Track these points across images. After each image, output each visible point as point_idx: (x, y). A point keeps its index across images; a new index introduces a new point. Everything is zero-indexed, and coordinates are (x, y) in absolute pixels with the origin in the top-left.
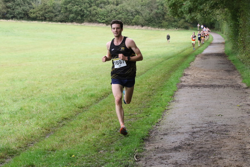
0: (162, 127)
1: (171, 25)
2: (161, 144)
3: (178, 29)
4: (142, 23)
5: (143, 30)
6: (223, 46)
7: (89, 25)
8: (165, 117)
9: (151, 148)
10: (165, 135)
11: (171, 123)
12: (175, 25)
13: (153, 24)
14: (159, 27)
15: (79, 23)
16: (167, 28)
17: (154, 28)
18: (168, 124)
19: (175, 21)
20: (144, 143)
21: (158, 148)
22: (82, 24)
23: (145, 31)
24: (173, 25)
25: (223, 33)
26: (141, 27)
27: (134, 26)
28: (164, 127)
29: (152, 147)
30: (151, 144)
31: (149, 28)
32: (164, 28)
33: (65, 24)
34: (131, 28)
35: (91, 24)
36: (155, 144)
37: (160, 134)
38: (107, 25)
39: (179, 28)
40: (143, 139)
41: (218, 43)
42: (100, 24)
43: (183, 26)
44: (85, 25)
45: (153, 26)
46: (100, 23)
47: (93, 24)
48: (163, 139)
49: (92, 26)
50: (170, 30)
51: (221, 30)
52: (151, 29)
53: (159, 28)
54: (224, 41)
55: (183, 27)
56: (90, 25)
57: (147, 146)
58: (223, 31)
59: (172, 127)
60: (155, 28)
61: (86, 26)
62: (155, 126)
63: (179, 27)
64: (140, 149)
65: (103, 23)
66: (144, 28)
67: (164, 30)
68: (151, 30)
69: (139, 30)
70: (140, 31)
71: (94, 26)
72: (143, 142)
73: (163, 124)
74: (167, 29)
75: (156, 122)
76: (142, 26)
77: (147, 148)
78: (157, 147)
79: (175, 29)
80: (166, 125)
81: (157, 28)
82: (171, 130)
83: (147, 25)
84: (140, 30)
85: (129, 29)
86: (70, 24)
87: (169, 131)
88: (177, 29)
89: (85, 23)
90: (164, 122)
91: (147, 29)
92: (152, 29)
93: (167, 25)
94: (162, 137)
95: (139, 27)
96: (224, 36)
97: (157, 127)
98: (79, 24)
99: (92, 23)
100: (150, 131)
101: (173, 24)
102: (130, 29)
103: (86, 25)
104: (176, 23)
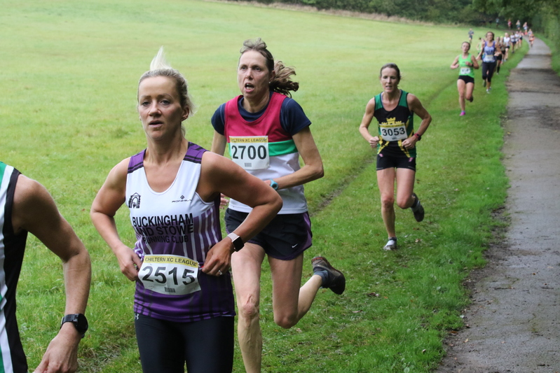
3: (458, 25)
4: (389, 9)
5: (390, 22)
6: (549, 59)
7: (283, 8)
12: (454, 17)
14: (422, 18)
15: (264, 3)
16: (437, 22)
19: (454, 9)
22: (270, 5)
23: (395, 25)
25: (547, 37)
26: (386, 17)
27: (373, 15)
31: (403, 19)
32: (431, 21)
34: (367, 18)
35: (288, 6)
38: (319, 9)
39: (460, 22)
41: (540, 56)
42: (306, 8)
44: (275, 6)
46: (305, 4)
47: (292, 6)
49: (291, 9)
50: (442, 25)
51: (545, 31)
53: (421, 21)
54: (549, 52)
55: (470, 22)
56: (286, 8)
58: (548, 33)
60: (414, 20)
61: (279, 9)
65: (312, 5)
66: (391, 19)
67: (431, 24)
68: (407, 23)
71: (294, 10)
74: (436, 24)
76: (389, 15)
79: (453, 24)
81: (418, 21)
83: (398, 13)
84: (384, 22)
85: (362, 19)
86: (246, 3)
88: (456, 24)
91: (399, 21)
92: (408, 21)
93: (438, 15)
95: (383, 16)
96: (550, 42)
98: (263, 6)
101: (450, 13)
102: (365, 19)
103: (277, 7)
104: (456, 12)
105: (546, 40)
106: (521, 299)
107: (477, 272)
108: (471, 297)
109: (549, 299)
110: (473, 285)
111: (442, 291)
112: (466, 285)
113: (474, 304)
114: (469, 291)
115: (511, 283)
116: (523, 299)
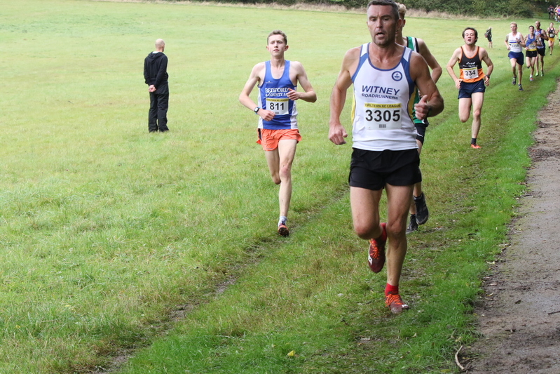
0: (514, 265)
1: (493, 7)
2: (520, 319)
3: (508, 17)
4: (427, 4)
5: (429, 19)
7: (307, 9)
8: (515, 239)
9: (495, 331)
10: (524, 292)
11: (533, 256)
12: (502, 8)
13: (452, 5)
14: (466, 11)
15: (285, 4)
16: (483, 16)
17: (454, 16)
18: (526, 259)
20: (475, 314)
21: (514, 331)
22: (292, 7)
23: (435, 22)
24: (497, 9)
26: (425, 13)
28: (516, 266)
29: (498, 326)
30: (494, 319)
31: (443, 14)
32: (476, 15)
33: (253, 6)
35: (313, 6)
36: (504, 319)
37: (512, 289)
38: (348, 8)
39: (509, 14)
40: (471, 304)
42: (333, 7)
43: (521, 11)
44: (298, 8)
45: (453, 10)
46: (333, 3)
47: (316, 7)
48: (521, 304)
49: (315, 10)
50: (490, 18)
52: (448, 17)
53: (464, 15)
55: (520, 13)
56: (310, 9)
57: (483, 323)
59: (538, 267)
60: (456, 14)
61: (301, 11)
62: (494, 263)
63: (511, 13)
64: (467, 333)
65: (340, 3)
66: (431, 14)
69: (420, 20)
70: (423, 20)
71: (318, 10)
72: (472, 312)
73: (514, 257)
75: (494, 251)
76: (428, 10)
77: (483, 332)
78: (509, 327)
79: (502, 16)
80: (522, 261)
81: (462, 15)
82: (538, 275)
83: (438, 8)
84: (422, 18)
86: (264, 6)
87: (532, 280)
88: (505, 16)
89: (298, 5)
90: (514, 251)
91: (439, 16)
92: (450, 16)
93: (484, 7)
94: (518, 295)
95: (421, 12)
97: (501, 266)
98: (284, 7)
99: (313, 4)
100: (484, 279)
101: (497, 5)
103: (300, 8)
104: (504, 3)
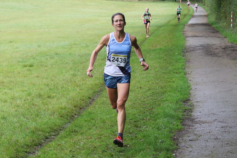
6: (206, 18)
25: (204, 5)
41: (201, 16)
51: (203, 1)
54: (206, 14)
58: (205, 2)
96: (206, 8)
105: (203, 6)
106: (204, 145)
107: (179, 133)
108: (177, 145)
109: (219, 144)
110: (177, 139)
111: (162, 142)
112: (174, 139)
113: (179, 148)
114: (176, 142)
115: (198, 137)
116: (205, 145)
